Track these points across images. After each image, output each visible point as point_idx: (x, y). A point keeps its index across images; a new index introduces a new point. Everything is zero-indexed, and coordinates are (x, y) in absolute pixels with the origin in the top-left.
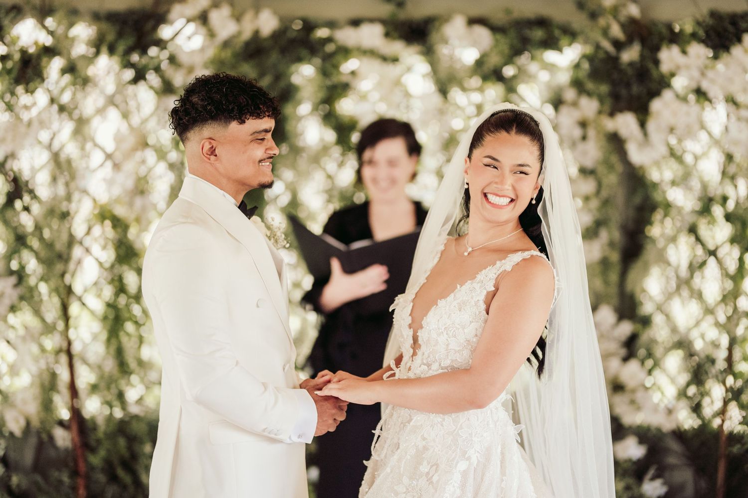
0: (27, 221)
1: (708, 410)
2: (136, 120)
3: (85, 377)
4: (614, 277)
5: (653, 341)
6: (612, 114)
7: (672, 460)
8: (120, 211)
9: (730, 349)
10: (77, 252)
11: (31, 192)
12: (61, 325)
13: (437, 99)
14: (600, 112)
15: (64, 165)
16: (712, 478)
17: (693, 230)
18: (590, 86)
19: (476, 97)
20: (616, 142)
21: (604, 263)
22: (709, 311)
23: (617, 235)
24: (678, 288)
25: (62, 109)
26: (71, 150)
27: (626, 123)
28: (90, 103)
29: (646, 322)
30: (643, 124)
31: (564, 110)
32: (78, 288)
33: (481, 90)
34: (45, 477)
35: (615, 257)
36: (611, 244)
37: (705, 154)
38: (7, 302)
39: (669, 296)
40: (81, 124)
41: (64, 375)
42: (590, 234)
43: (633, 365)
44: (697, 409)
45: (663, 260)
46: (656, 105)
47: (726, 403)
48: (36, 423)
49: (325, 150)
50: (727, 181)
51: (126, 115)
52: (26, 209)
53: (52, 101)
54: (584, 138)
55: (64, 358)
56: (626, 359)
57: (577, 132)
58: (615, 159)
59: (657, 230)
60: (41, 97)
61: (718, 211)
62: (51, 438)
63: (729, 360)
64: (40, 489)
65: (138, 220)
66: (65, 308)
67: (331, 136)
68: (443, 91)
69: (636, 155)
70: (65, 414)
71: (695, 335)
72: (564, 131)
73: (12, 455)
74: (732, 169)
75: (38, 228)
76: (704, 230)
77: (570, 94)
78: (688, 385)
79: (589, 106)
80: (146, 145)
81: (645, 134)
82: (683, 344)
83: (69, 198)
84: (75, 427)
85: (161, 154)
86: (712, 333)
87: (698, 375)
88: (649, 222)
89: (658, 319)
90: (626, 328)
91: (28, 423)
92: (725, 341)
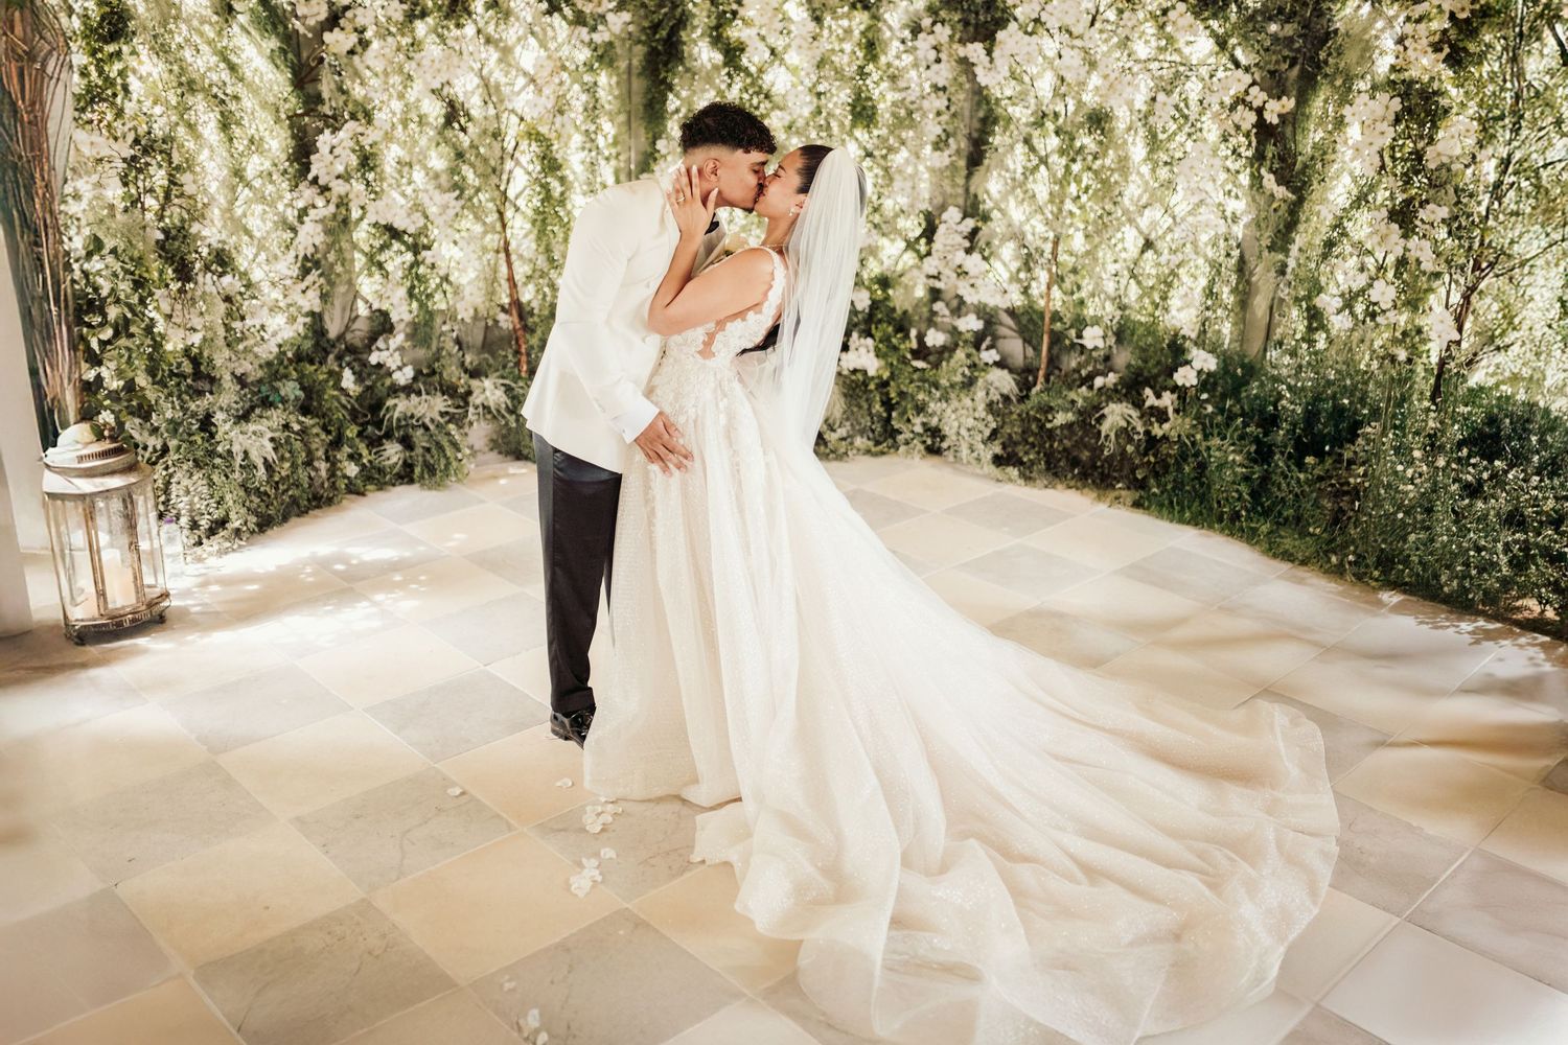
0: (465, 141)
1: (1035, 291)
2: (552, 45)
3: (521, 270)
4: (961, 181)
5: (993, 234)
6: (962, 42)
7: (1003, 331)
8: (544, 130)
9: (1056, 243)
10: (509, 164)
11: (467, 114)
12: (498, 226)
13: (812, 26)
14: (951, 37)
15: (492, 91)
16: (1038, 350)
17: (1027, 141)
18: (943, 13)
19: (845, 23)
20: (966, 65)
21: (953, 167)
22: (1040, 210)
23: (964, 144)
24: (1014, 189)
25: (488, 41)
26: (498, 76)
27: (976, 51)
28: (511, 33)
29: (986, 218)
30: (989, 52)
31: (921, 36)
32: (511, 194)
33: (847, 16)
34: (493, 354)
35: (962, 163)
36: (958, 151)
37: (1040, 75)
38: (451, 212)
39: (1005, 196)
40: (506, 51)
41: (504, 270)
42: (939, 145)
43: (976, 256)
44: (1025, 291)
45: (1002, 165)
46: (1000, 35)
47: (1049, 288)
48: (483, 312)
49: (716, 68)
50: (1058, 100)
51: (543, 45)
52: (463, 129)
53: (479, 32)
54: (938, 61)
55: (502, 255)
56: (969, 251)
57: (932, 55)
58: (963, 79)
59: (998, 139)
60: (470, 30)
61: (1050, 126)
62: (496, 322)
63: (1054, 253)
64: (490, 366)
65: (559, 137)
66: (501, 214)
67: (719, 58)
68: (818, 20)
69: (983, 78)
70: (506, 300)
71: (1027, 228)
72: (920, 54)
73: (464, 338)
74: (1063, 89)
75: (473, 146)
76: (1036, 142)
77: (926, 22)
78: (1019, 271)
79: (943, 33)
80: (564, 68)
81: (992, 61)
82: (1018, 237)
83: (497, 117)
84: (514, 312)
85: (577, 78)
86: (1041, 228)
87: (1028, 263)
88: (992, 133)
89: (995, 214)
90: (970, 223)
91: (476, 310)
92: (1051, 235)
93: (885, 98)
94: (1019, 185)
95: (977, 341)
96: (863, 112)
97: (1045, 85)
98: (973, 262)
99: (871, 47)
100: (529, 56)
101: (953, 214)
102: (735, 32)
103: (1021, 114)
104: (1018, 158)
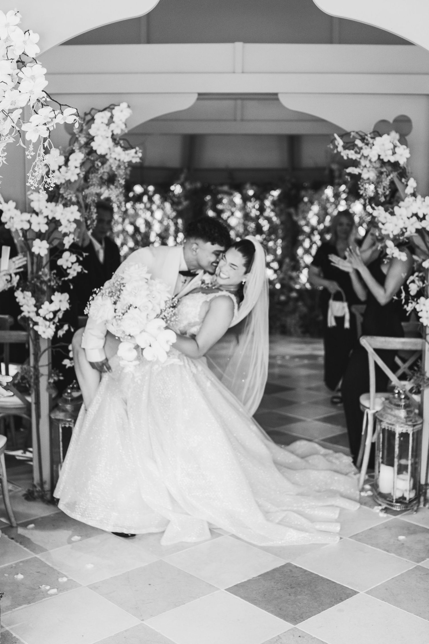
2: (166, 212)
4: (289, 250)
6: (288, 208)
7: (305, 297)
14: (285, 207)
15: (148, 223)
17: (309, 237)
20: (290, 215)
25: (147, 209)
26: (150, 219)
27: (292, 210)
28: (154, 207)
39: (304, 255)
40: (152, 212)
46: (299, 206)
50: (318, 224)
51: (163, 210)
53: (145, 206)
58: (289, 219)
59: (301, 238)
60: (142, 205)
61: (316, 232)
69: (295, 218)
76: (312, 237)
79: (283, 206)
81: (297, 213)
83: (149, 232)
85: (172, 221)
88: (298, 236)
89: (301, 261)
90: (292, 264)
93: (266, 226)
94: (307, 251)
95: (296, 300)
96: (259, 230)
97: (314, 221)
98: (294, 274)
99: (262, 209)
100: (158, 214)
101: (287, 260)
102: (220, 207)
103: (307, 229)
104: (307, 244)
